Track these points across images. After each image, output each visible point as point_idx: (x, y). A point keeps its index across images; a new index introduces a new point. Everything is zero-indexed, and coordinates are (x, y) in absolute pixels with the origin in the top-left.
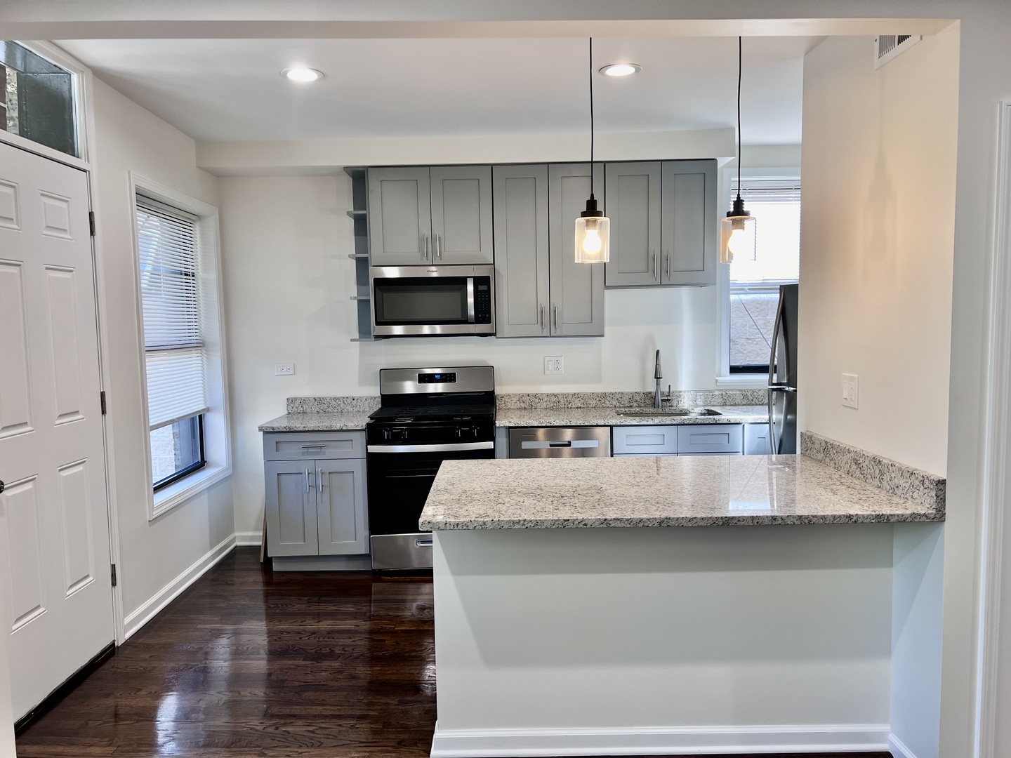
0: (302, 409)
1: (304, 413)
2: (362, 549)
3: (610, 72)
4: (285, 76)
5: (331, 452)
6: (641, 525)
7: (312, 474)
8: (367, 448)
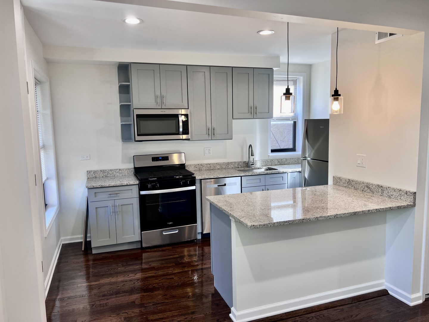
0: (94, 176)
1: (96, 177)
2: (138, 239)
3: (261, 33)
4: (124, 21)
5: (121, 196)
6: (328, 218)
7: (113, 206)
8: (139, 193)
